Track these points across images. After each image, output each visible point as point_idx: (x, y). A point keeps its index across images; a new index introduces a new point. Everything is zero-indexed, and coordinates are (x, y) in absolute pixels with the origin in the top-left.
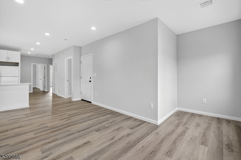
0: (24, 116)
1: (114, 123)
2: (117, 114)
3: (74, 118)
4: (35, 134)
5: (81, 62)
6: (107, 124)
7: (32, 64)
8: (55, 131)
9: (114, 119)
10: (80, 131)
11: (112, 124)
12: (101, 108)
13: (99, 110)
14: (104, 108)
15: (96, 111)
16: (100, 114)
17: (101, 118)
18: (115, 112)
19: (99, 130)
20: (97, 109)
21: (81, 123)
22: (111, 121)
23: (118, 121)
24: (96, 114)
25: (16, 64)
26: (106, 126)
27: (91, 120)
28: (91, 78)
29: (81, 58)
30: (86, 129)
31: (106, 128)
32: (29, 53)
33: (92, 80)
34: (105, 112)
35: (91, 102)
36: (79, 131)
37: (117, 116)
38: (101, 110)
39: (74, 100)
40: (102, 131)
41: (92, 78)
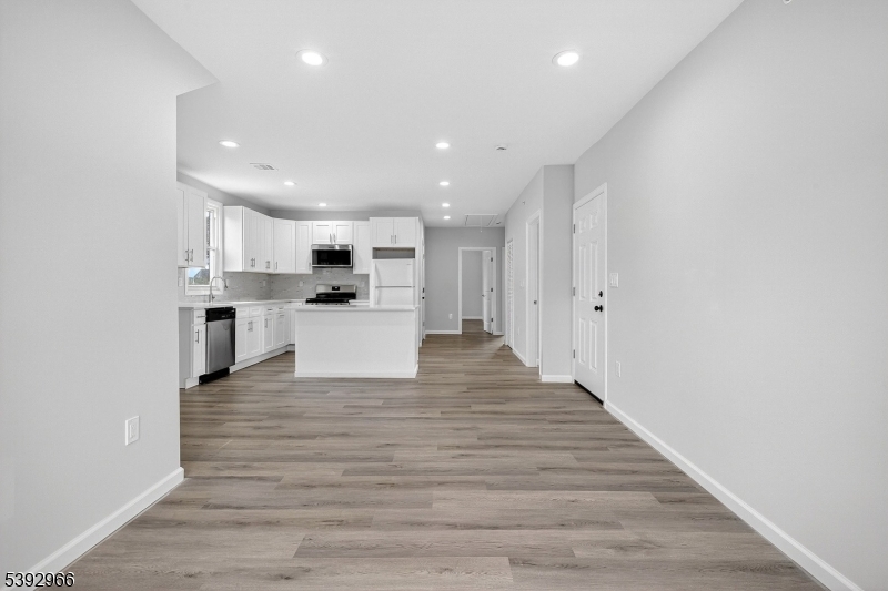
0: (380, 403)
1: (640, 556)
2: (698, 509)
3: (486, 457)
4: (346, 473)
5: (573, 229)
6: (596, 544)
7: (460, 249)
8: (393, 485)
9: (654, 534)
10: (454, 526)
11: (620, 556)
12: (633, 441)
13: (612, 452)
14: (648, 447)
15: (596, 449)
16: (601, 471)
17: (587, 497)
18: (692, 487)
19: (527, 563)
20: (604, 444)
21: (491, 487)
22: (627, 535)
23: (675, 555)
24: (583, 469)
25: (409, 253)
26: (578, 553)
27: (534, 488)
28: (601, 294)
29: (574, 212)
30: (480, 527)
31: (574, 567)
32: (447, 218)
33: (605, 302)
34: (634, 472)
35: (601, 402)
36: (451, 521)
37: (692, 517)
38: (624, 451)
39: (545, 378)
40: (540, 573)
41: (605, 294)
